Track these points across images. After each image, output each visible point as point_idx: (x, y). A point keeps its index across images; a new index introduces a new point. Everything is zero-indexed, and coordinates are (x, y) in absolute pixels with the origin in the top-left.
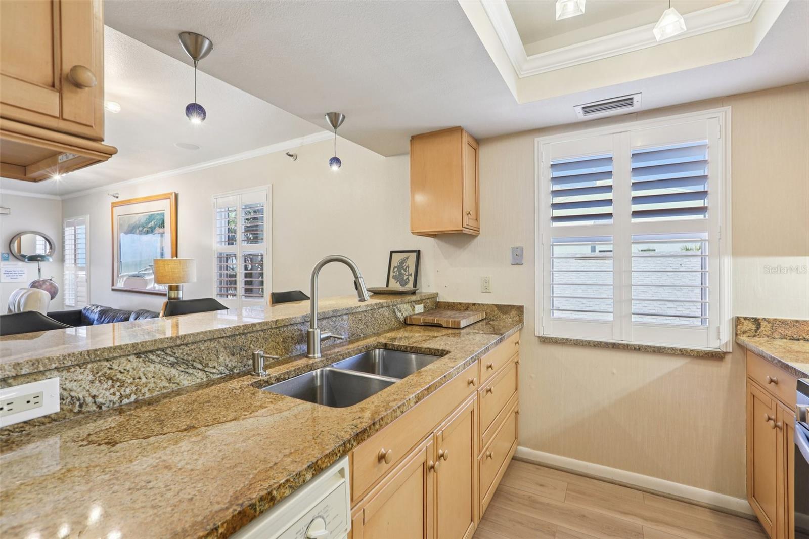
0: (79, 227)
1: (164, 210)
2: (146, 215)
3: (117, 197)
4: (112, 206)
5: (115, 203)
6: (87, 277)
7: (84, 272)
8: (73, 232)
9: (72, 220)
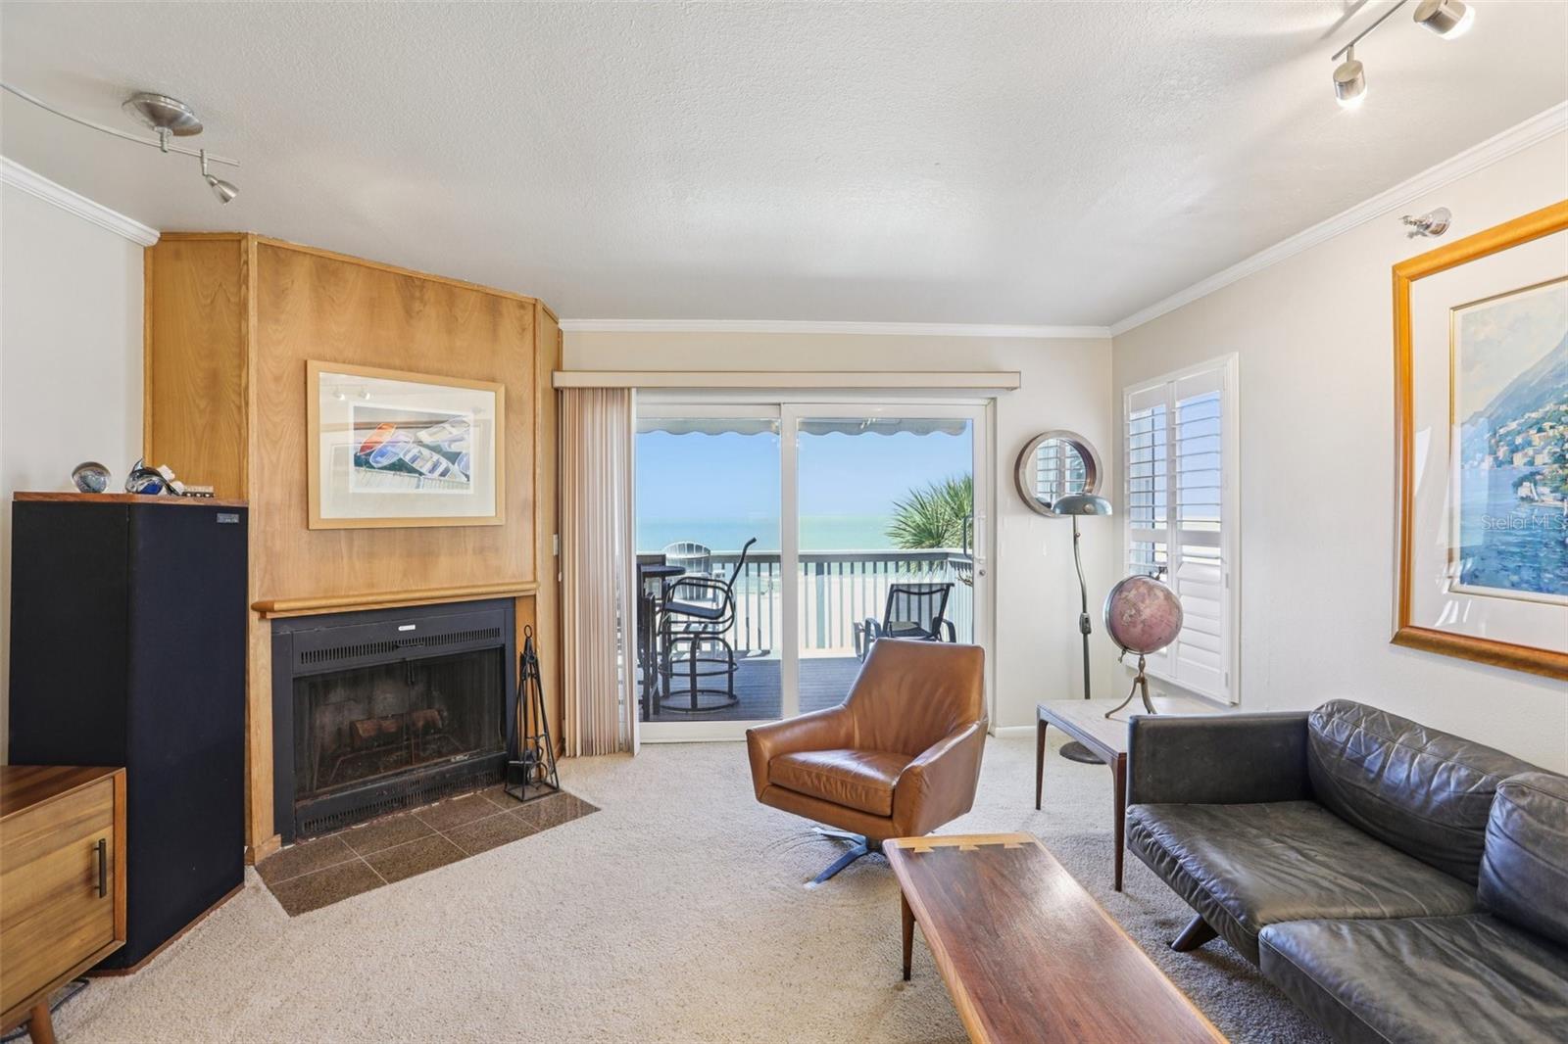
0: (1186, 402)
4: (1396, 279)
6: (1227, 570)
7: (1216, 551)
8: (1161, 422)
9: (1155, 386)
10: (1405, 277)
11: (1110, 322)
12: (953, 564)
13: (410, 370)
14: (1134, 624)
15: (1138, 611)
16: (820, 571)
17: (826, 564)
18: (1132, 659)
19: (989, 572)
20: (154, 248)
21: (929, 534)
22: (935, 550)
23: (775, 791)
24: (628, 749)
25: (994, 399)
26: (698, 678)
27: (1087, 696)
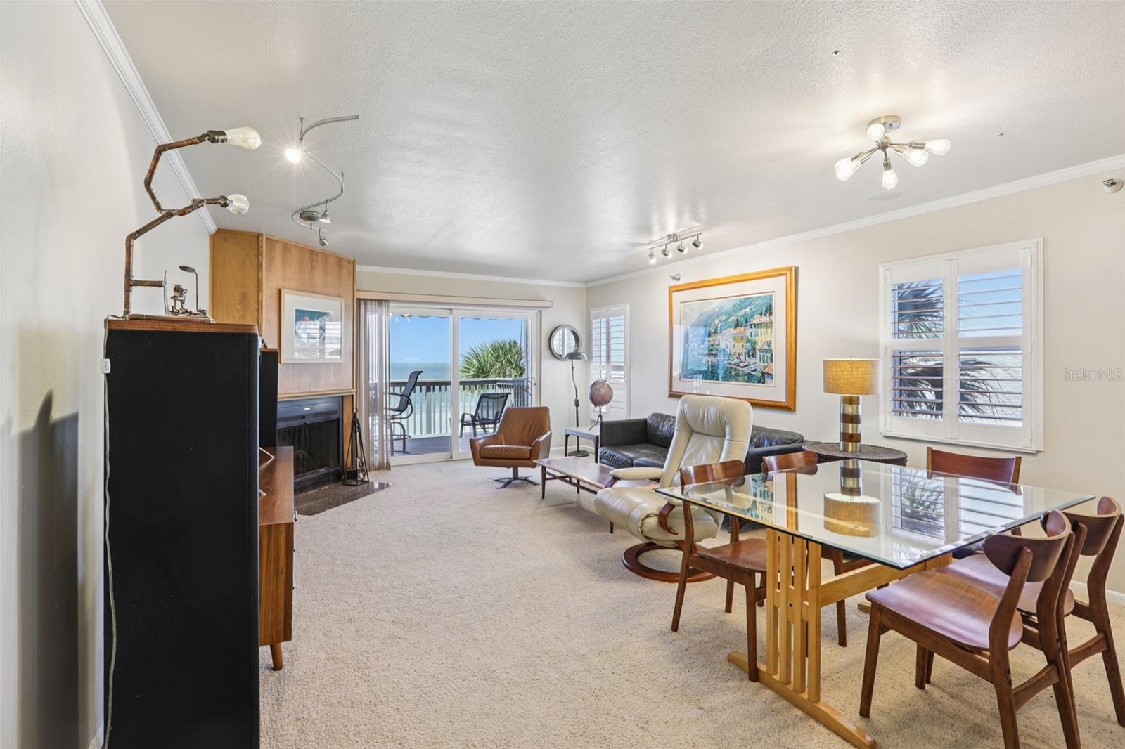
0: (612, 319)
1: (774, 292)
2: (736, 300)
3: (678, 280)
4: (669, 291)
5: (673, 287)
6: (626, 378)
7: (623, 373)
8: (604, 325)
9: (603, 310)
10: (672, 290)
11: (586, 282)
12: (499, 386)
13: (313, 292)
14: (598, 396)
15: (600, 392)
16: (428, 390)
17: (432, 387)
18: (597, 409)
19: (538, 384)
20: (213, 235)
21: (482, 371)
22: (485, 379)
23: (483, 460)
24: (388, 467)
25: (541, 311)
26: (394, 442)
27: (578, 426)
